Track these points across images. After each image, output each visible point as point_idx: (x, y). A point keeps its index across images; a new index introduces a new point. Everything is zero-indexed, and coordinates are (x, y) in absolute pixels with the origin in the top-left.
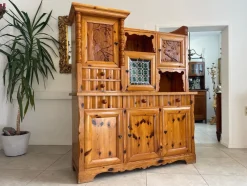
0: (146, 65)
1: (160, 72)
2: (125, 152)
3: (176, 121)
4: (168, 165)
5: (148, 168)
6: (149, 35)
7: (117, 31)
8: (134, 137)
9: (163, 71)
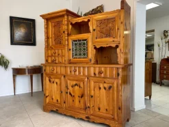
0: (84, 44)
1: (95, 48)
2: (65, 102)
4: (94, 122)
6: (86, 20)
8: (70, 94)
9: (98, 47)
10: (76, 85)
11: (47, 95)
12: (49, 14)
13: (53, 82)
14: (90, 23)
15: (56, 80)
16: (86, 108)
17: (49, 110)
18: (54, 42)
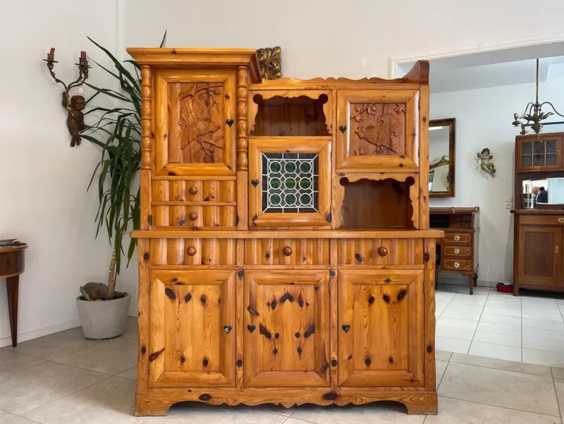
1: (344, 181)
2: (239, 363)
3: (379, 304)
5: (296, 407)
6: (314, 95)
7: (231, 94)
9: (353, 180)
10: (288, 297)
11: (156, 349)
12: (174, 53)
13: (188, 298)
14: (326, 108)
15: (201, 290)
16: (325, 366)
17: (168, 402)
18: (179, 154)
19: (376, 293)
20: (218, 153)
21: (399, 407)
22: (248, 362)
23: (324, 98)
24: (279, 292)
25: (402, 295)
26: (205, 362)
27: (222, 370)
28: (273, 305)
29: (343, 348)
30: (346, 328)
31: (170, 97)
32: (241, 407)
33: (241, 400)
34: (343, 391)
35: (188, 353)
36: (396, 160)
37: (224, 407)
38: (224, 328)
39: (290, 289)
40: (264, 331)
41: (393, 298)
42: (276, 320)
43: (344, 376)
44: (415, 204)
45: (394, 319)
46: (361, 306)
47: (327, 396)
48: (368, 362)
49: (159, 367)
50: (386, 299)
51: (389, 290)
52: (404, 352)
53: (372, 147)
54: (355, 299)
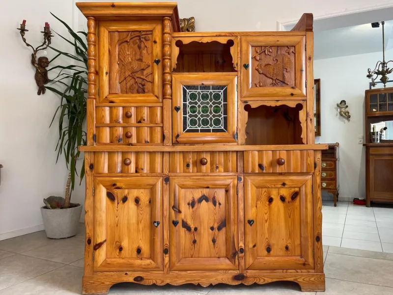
1: (247, 108)
2: (166, 251)
3: (277, 202)
5: (212, 287)
6: (223, 41)
7: (158, 40)
9: (254, 105)
10: (204, 198)
11: (99, 241)
12: (113, 6)
13: (125, 199)
14: (233, 50)
15: (135, 193)
16: (234, 253)
17: (109, 283)
18: (118, 87)
19: (274, 194)
20: (148, 86)
21: (294, 285)
22: (173, 250)
23: (231, 43)
24: (198, 194)
25: (295, 196)
26: (139, 251)
27: (152, 257)
28: (192, 204)
29: (249, 238)
30: (250, 222)
31: (110, 43)
32: (168, 287)
33: (168, 281)
34: (249, 273)
35: (125, 244)
36: (289, 91)
37: (154, 287)
38: (153, 224)
39: (206, 192)
40: (185, 225)
41: (288, 199)
42: (195, 217)
43: (250, 261)
44: (303, 125)
45: (289, 216)
46: (263, 205)
47: (236, 278)
48: (269, 250)
49: (102, 255)
50: (283, 199)
51: (285, 192)
52: (298, 242)
53: (269, 81)
54: (258, 199)
